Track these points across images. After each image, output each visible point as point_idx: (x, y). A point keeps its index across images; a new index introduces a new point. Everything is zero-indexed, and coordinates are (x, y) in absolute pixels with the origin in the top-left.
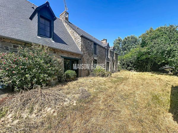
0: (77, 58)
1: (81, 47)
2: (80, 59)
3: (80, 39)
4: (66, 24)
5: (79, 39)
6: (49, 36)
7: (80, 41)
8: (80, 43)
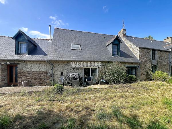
0: (136, 65)
1: (139, 57)
2: (139, 66)
3: (138, 50)
4: (125, 39)
5: (136, 51)
6: (117, 54)
7: (138, 51)
8: (138, 53)
